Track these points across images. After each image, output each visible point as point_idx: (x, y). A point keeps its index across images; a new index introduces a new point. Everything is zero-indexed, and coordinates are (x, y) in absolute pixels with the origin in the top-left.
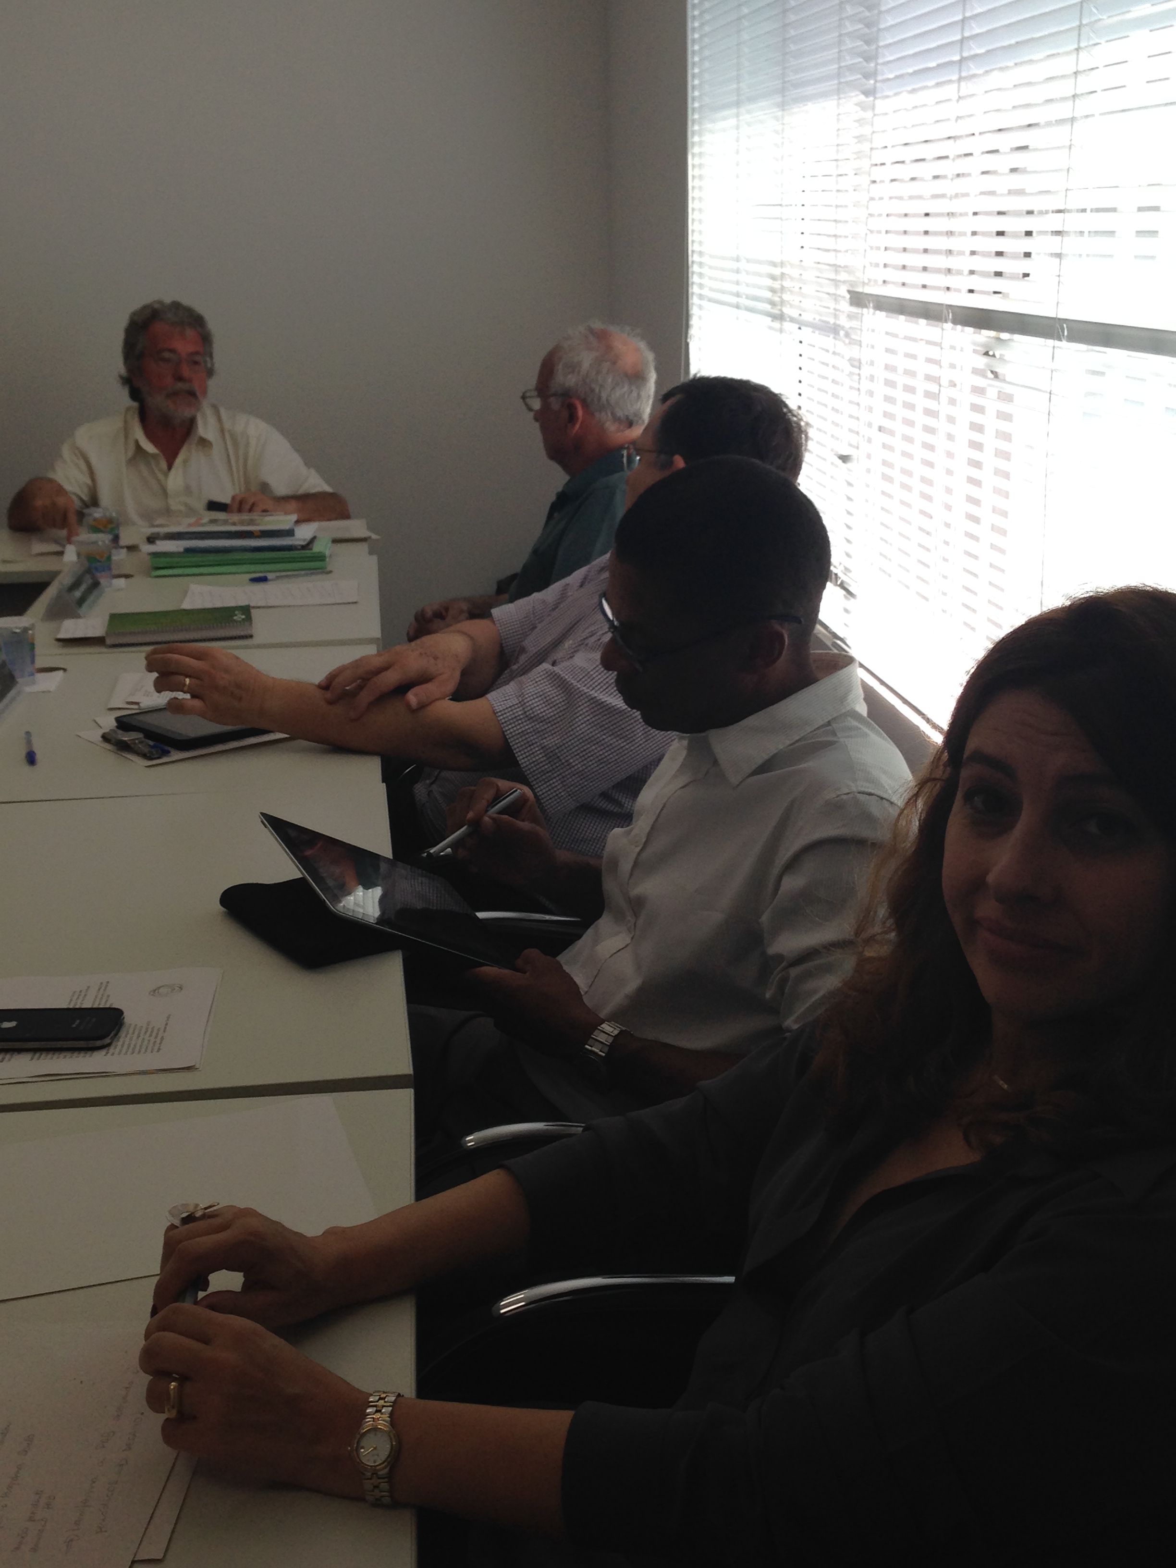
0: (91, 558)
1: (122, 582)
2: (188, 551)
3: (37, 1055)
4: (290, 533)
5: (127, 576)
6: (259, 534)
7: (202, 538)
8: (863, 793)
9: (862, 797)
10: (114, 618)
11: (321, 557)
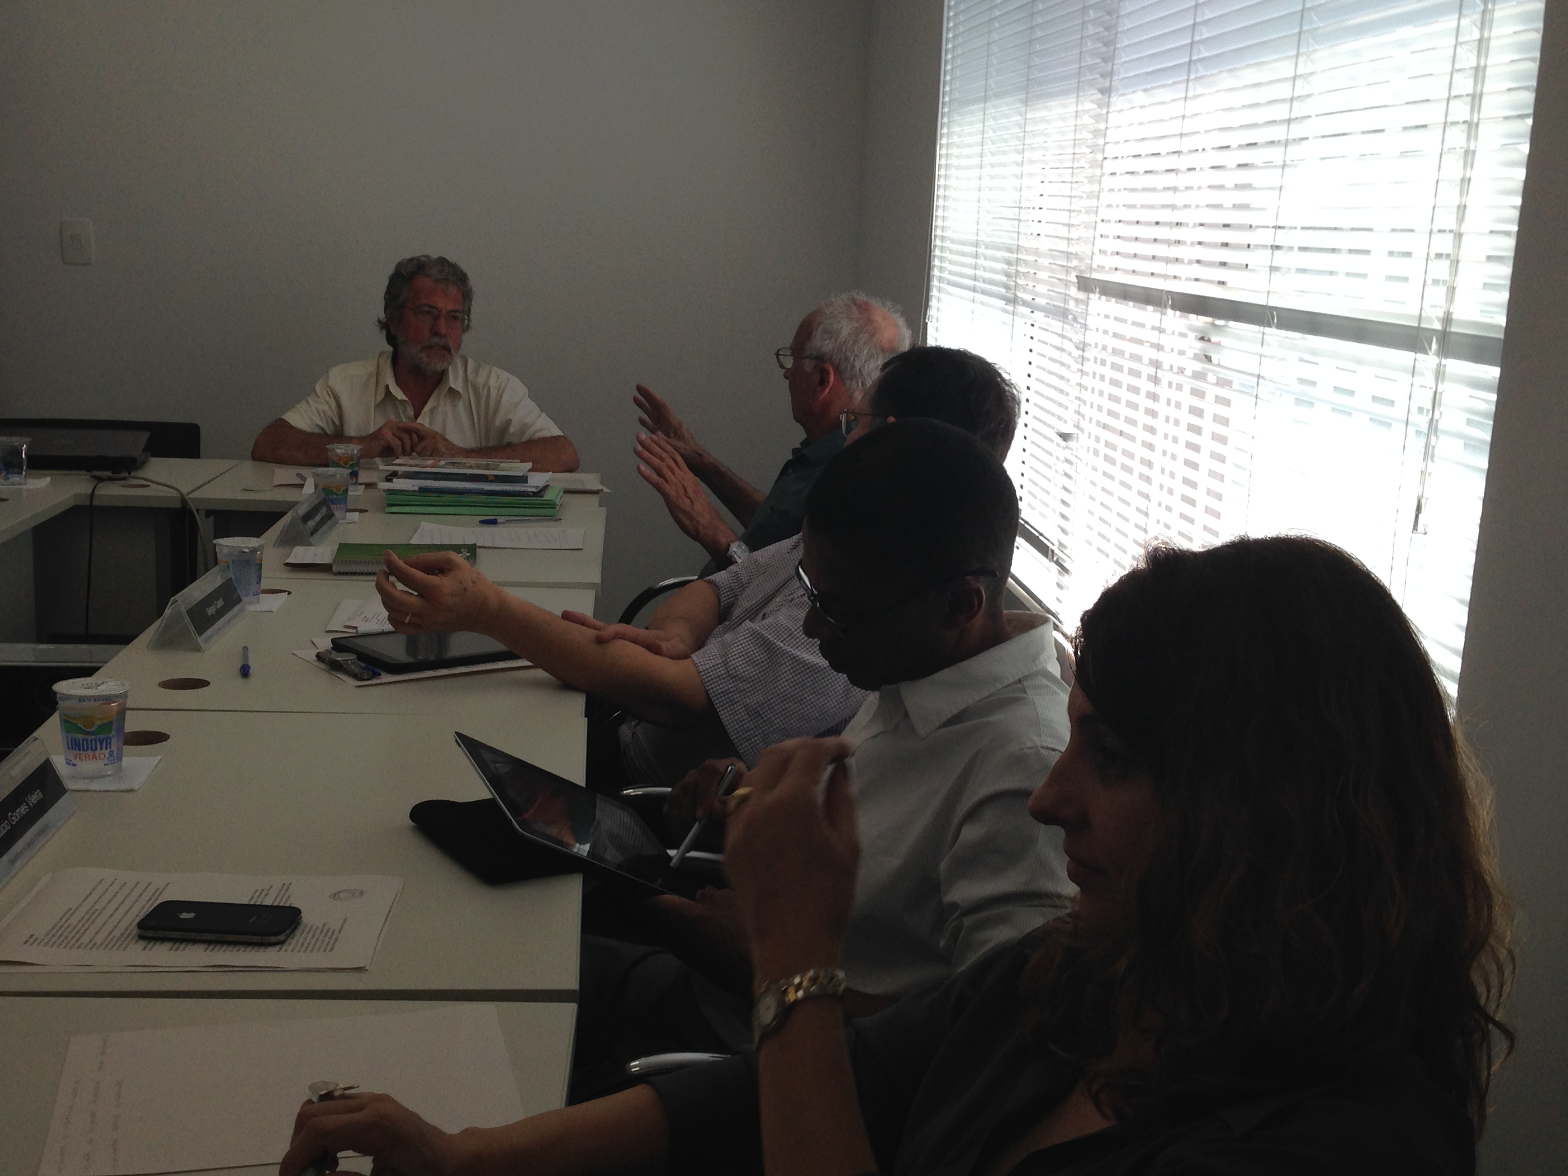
0: (327, 490)
1: (356, 515)
2: (423, 490)
3: (212, 947)
4: (523, 479)
5: (361, 511)
6: (493, 478)
7: (435, 479)
8: (1047, 748)
9: (1044, 752)
10: (344, 547)
11: (552, 505)
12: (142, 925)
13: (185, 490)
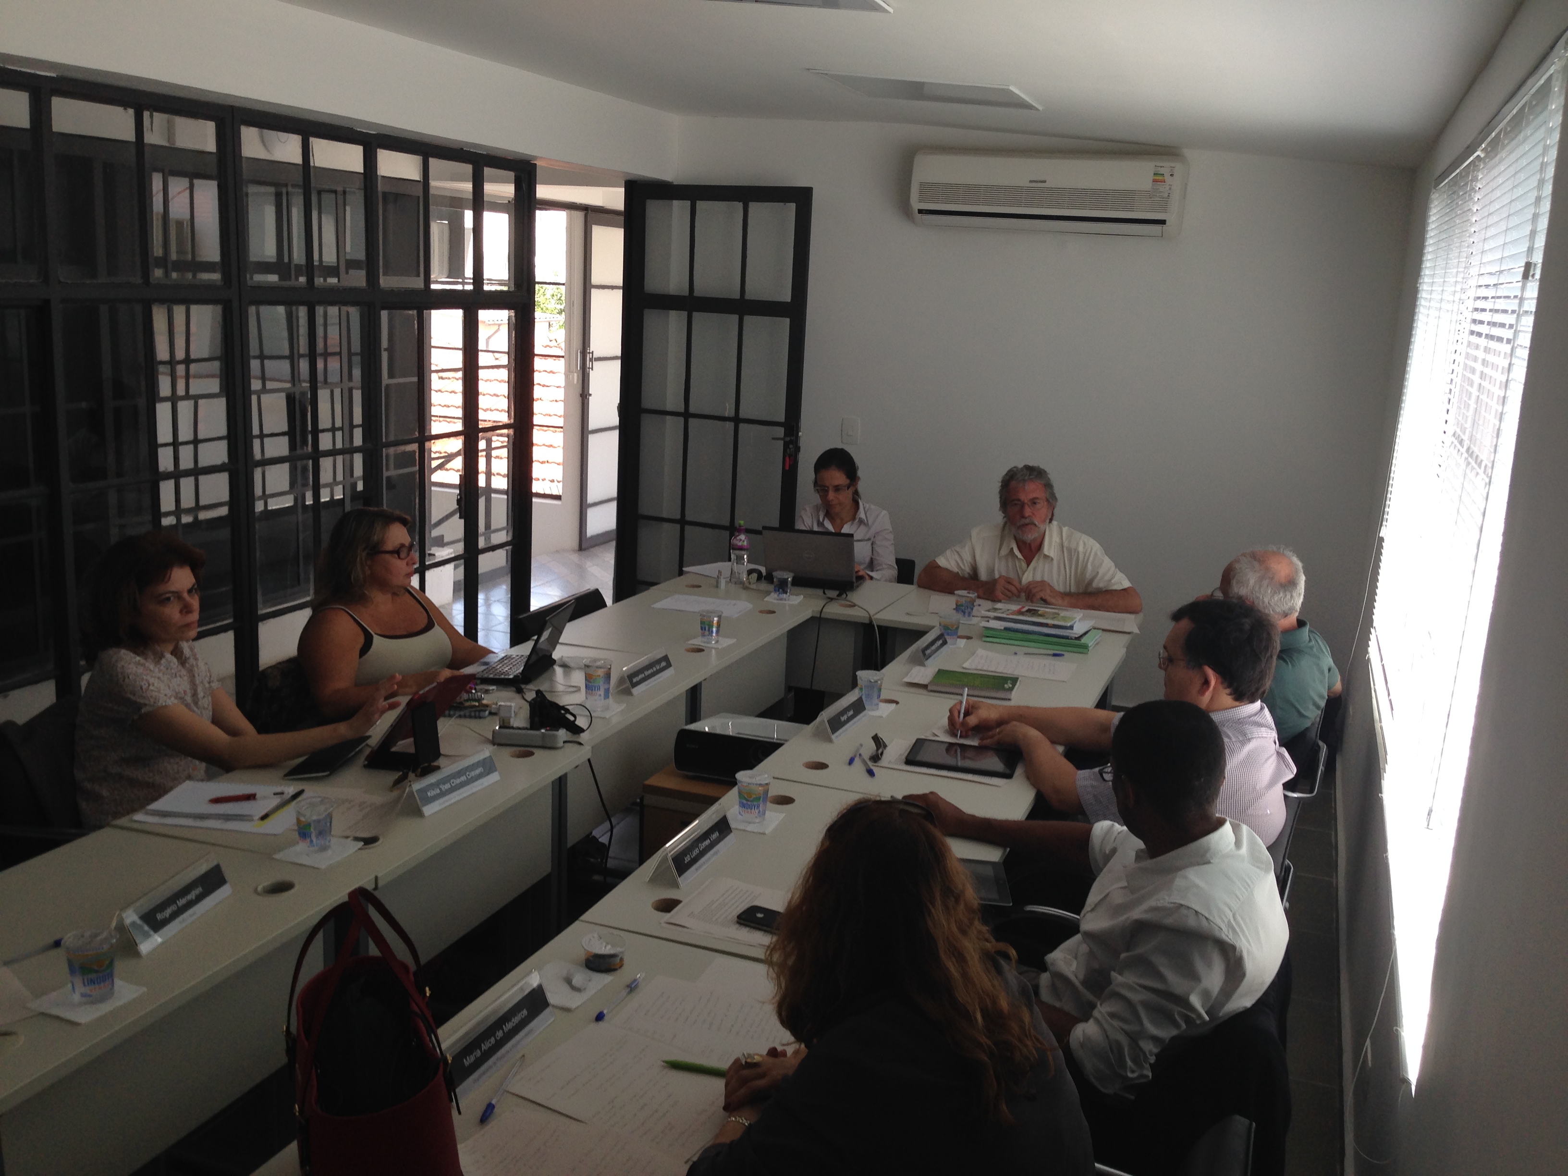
0: (946, 627)
1: (962, 643)
2: (1007, 629)
5: (969, 638)
6: (1051, 625)
7: (1014, 623)
10: (940, 672)
11: (1085, 647)
12: (739, 917)
13: (872, 614)
